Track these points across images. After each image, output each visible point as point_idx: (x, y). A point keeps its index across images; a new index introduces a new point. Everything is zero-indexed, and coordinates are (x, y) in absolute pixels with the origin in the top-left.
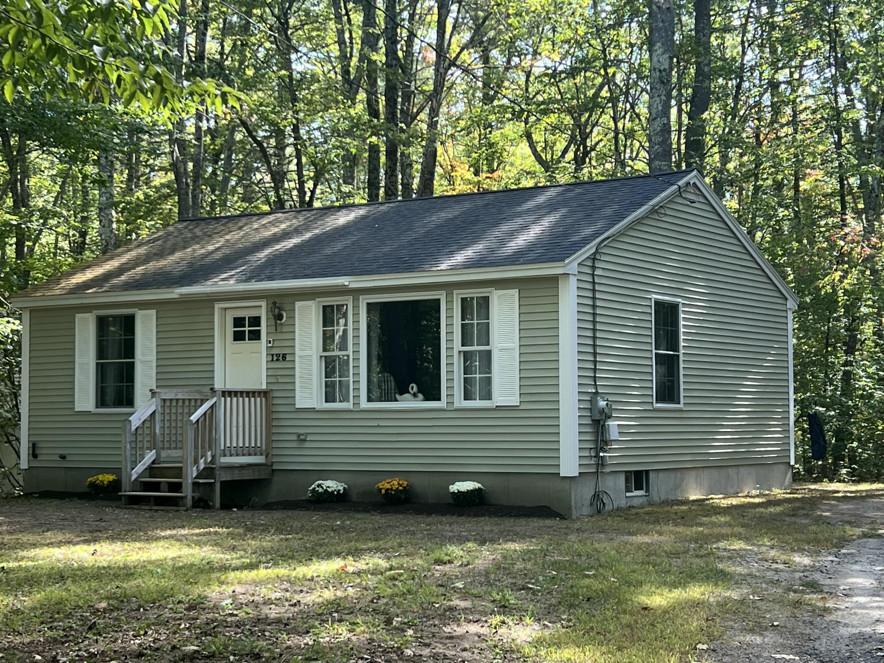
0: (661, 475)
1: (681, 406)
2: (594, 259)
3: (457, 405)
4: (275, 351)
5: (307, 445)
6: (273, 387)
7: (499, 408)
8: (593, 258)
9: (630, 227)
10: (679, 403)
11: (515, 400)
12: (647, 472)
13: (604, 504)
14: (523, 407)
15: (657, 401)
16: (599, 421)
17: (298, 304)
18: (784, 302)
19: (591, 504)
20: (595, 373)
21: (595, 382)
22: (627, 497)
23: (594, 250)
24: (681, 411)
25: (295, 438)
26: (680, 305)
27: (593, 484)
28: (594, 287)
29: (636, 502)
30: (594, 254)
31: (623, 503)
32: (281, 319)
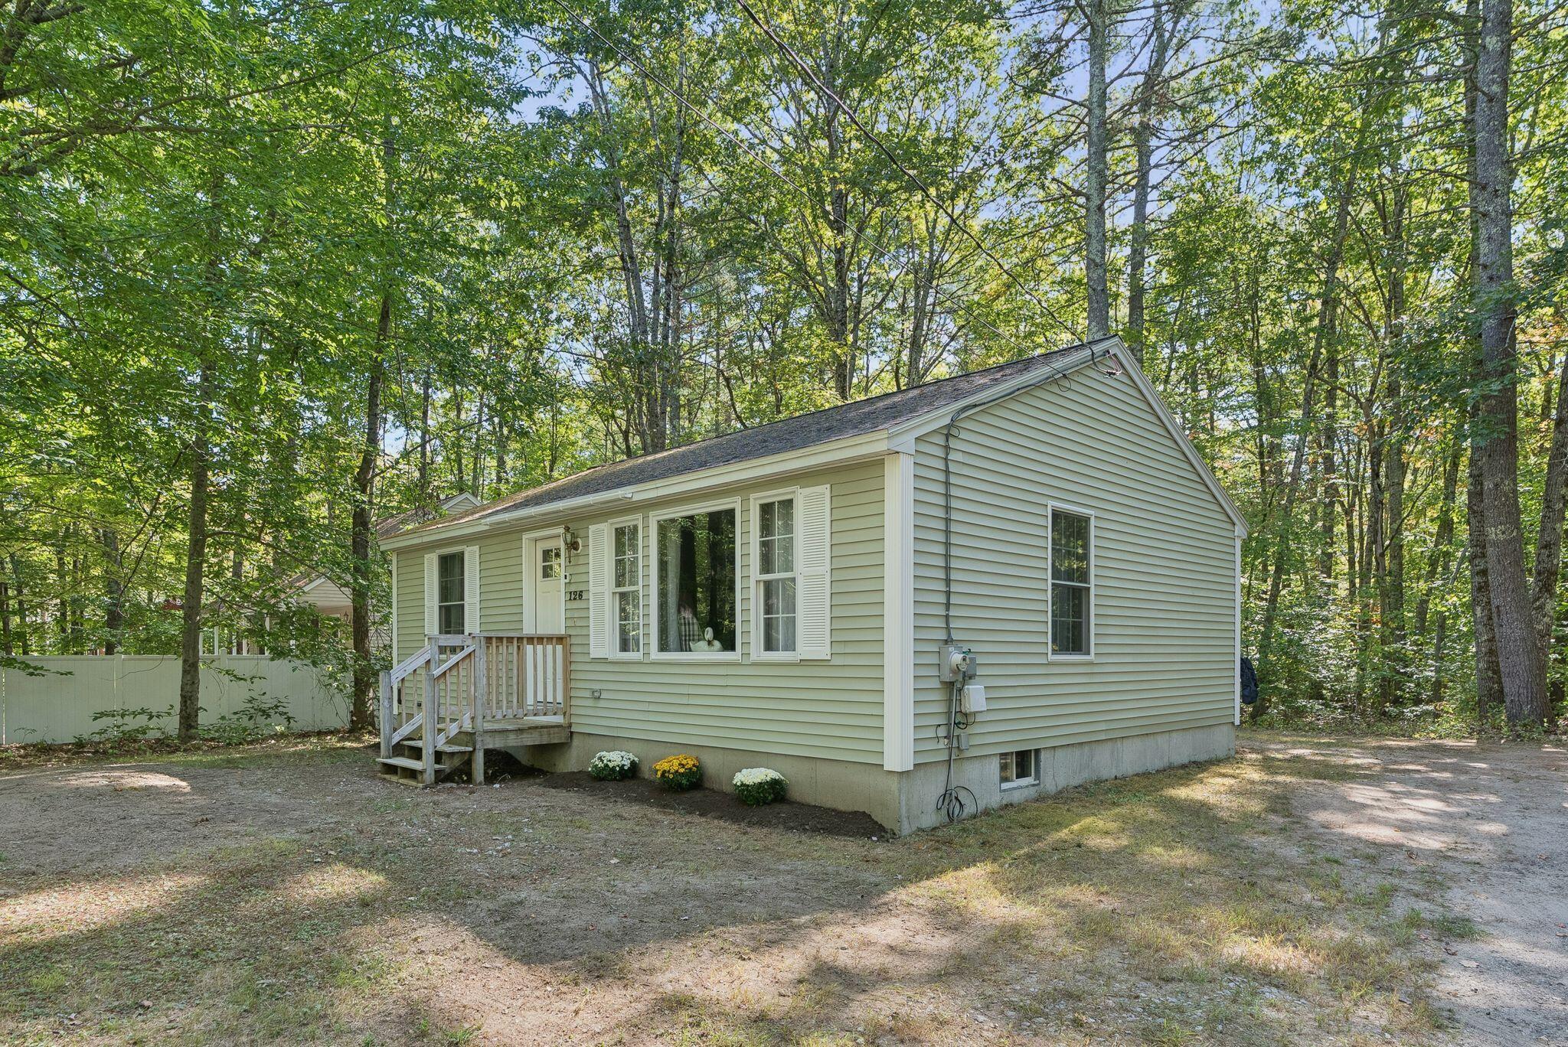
0: (1059, 753)
1: (1092, 657)
2: (948, 436)
3: (753, 657)
4: (573, 588)
5: (602, 704)
6: (571, 632)
7: (804, 663)
8: (948, 432)
9: (1011, 395)
10: (1088, 653)
11: (823, 652)
12: (1037, 751)
13: (961, 805)
14: (837, 661)
15: (1054, 652)
16: (952, 684)
17: (592, 528)
18: (1229, 526)
19: (938, 809)
20: (948, 609)
21: (947, 623)
22: (1001, 791)
23: (947, 421)
24: (1091, 664)
25: (588, 694)
26: (1092, 520)
27: (942, 778)
28: (947, 477)
29: (1017, 797)
30: (949, 426)
31: (995, 800)
32: (576, 549)
